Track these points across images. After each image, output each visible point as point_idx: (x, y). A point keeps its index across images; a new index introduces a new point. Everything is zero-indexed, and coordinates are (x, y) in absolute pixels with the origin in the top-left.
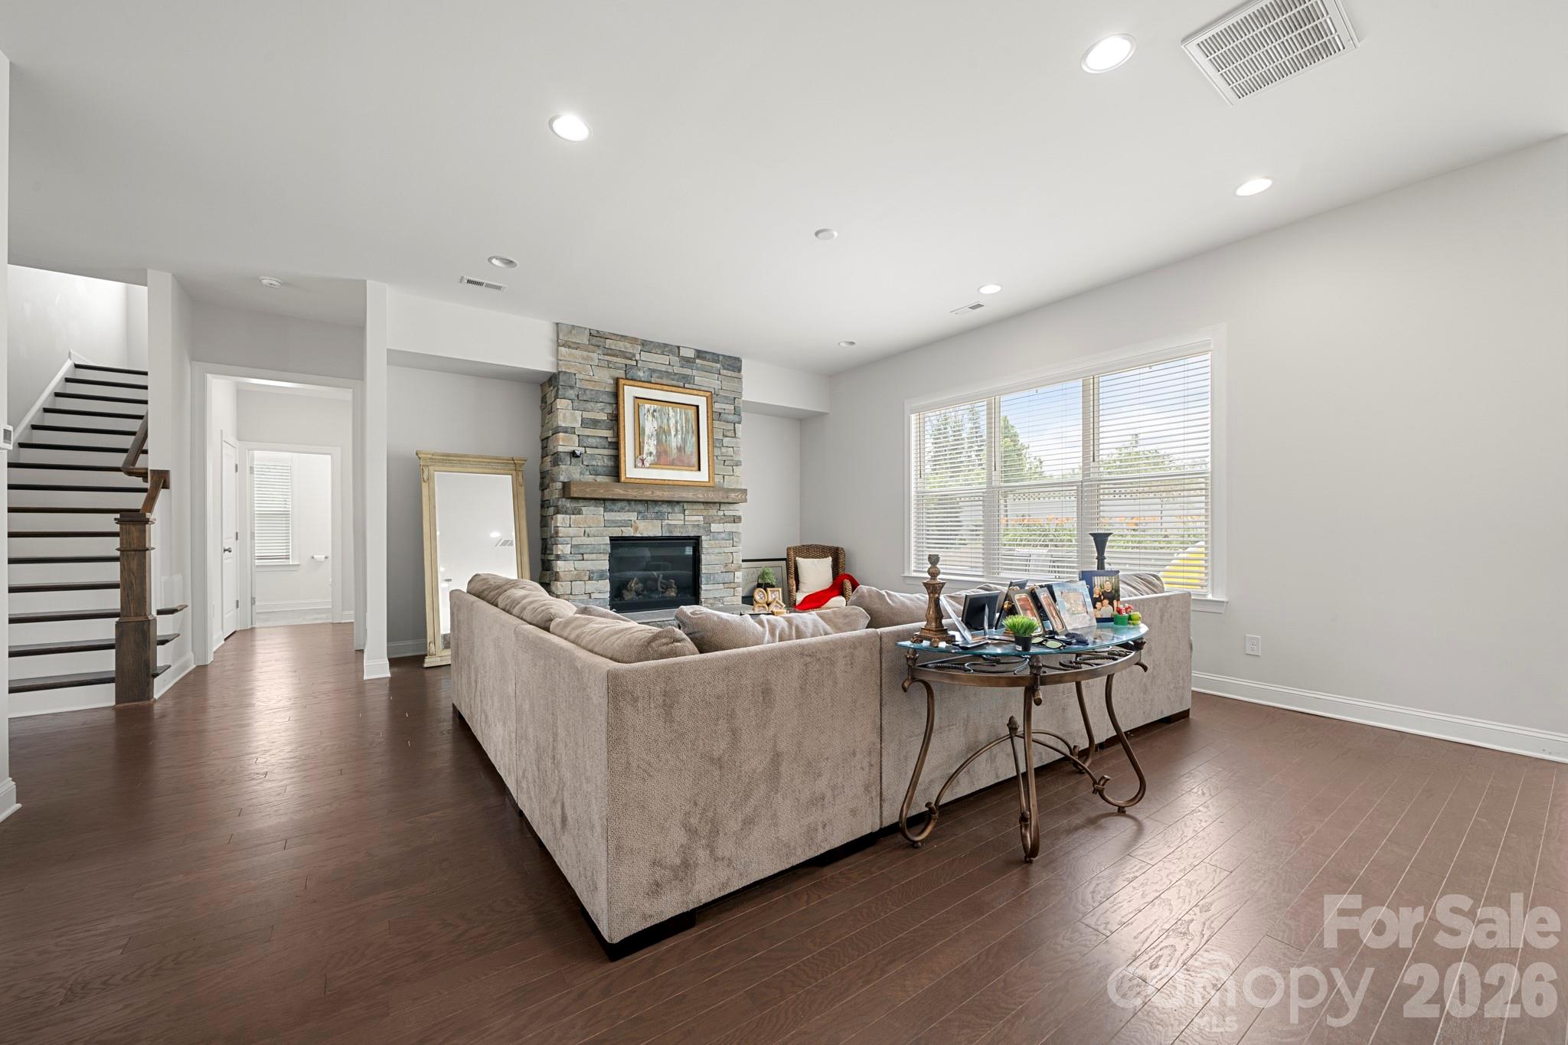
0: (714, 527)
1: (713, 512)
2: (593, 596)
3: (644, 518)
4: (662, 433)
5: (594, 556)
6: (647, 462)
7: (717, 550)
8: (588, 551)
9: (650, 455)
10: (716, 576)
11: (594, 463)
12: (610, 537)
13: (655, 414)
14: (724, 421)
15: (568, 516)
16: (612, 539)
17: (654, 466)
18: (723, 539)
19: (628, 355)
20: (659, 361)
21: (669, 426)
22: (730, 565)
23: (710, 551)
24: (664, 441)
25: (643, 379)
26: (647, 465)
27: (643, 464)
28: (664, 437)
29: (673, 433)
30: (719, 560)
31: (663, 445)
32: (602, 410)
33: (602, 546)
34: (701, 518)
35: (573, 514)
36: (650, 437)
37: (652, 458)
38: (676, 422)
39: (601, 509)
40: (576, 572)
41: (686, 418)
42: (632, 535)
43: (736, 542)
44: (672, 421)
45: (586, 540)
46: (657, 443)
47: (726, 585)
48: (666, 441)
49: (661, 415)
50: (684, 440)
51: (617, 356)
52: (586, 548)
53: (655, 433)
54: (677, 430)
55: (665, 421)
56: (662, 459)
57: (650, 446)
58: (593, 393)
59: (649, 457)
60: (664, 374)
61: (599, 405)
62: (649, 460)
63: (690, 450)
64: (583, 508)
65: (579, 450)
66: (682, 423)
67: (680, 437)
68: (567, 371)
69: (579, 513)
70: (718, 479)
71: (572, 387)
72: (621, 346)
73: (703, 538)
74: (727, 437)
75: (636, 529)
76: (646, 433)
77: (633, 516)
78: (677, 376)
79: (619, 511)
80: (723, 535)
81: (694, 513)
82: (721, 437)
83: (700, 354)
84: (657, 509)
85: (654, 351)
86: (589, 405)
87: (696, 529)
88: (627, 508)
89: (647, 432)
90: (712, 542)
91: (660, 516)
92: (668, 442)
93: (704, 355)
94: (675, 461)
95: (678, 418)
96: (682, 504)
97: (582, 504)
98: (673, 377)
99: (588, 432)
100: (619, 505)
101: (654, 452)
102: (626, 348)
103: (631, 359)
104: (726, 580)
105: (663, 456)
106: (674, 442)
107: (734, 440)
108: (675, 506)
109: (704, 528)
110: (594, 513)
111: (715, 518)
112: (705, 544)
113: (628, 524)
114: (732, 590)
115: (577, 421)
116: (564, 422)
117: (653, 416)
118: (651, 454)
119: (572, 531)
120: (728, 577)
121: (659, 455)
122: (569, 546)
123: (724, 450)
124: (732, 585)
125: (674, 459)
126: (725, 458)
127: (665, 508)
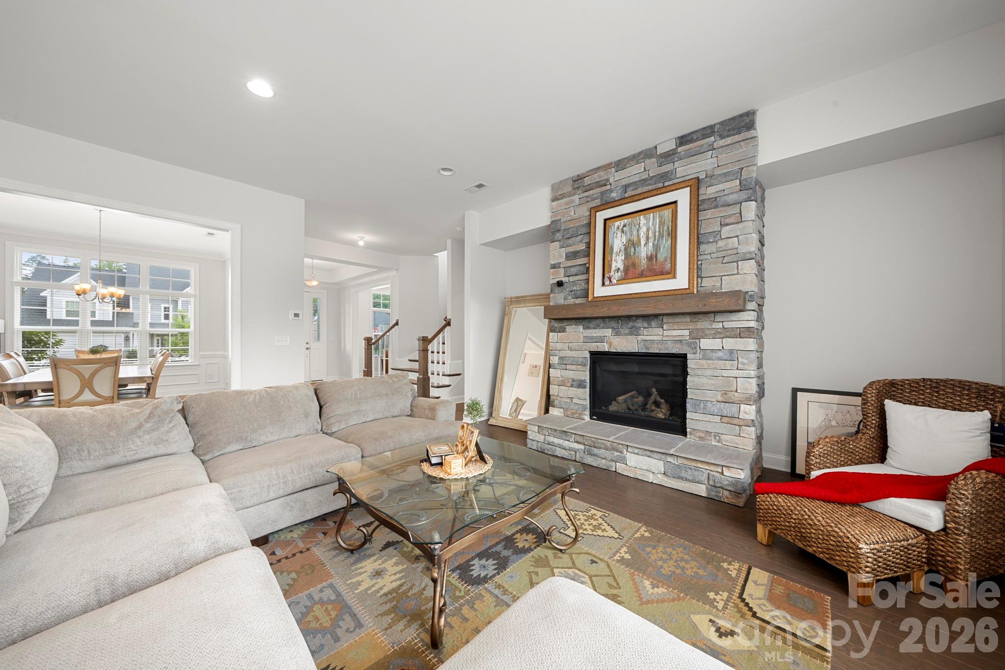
0: (705, 343)
1: (703, 324)
2: (575, 401)
3: (617, 334)
4: (632, 244)
5: (574, 367)
6: (614, 279)
7: (709, 372)
8: (569, 362)
9: (618, 272)
10: (709, 404)
11: (575, 288)
12: (590, 352)
13: (625, 228)
14: (723, 206)
15: (556, 334)
16: (592, 354)
17: (622, 282)
18: (721, 359)
19: (601, 183)
20: (634, 172)
21: (638, 236)
22: (730, 394)
23: (699, 372)
24: (632, 253)
25: (617, 199)
26: (614, 281)
27: (610, 281)
28: (633, 250)
29: (643, 242)
30: (713, 385)
31: (631, 258)
32: (581, 241)
33: (581, 359)
34: (687, 332)
35: (560, 332)
36: (618, 254)
37: (619, 274)
38: (648, 230)
39: (581, 327)
40: (561, 379)
41: (660, 222)
42: (607, 350)
43: (743, 364)
44: (643, 230)
45: (569, 353)
46: (625, 258)
47: (725, 419)
48: (635, 253)
49: (630, 228)
50: (657, 247)
51: (593, 189)
52: (568, 360)
53: (623, 248)
54: (648, 238)
55: (635, 233)
56: (631, 273)
57: (618, 262)
58: (575, 229)
59: (616, 274)
60: (639, 183)
61: (579, 238)
62: (616, 276)
63: (664, 256)
64: (567, 327)
65: (565, 279)
66: (655, 228)
67: (651, 244)
68: (556, 219)
69: (563, 330)
70: (707, 283)
71: (559, 231)
72: (596, 178)
73: (689, 356)
74: (727, 225)
75: (610, 344)
76: (615, 251)
77: (608, 332)
78: (654, 179)
79: (594, 328)
80: (720, 354)
81: (676, 327)
82: (717, 228)
83: (683, 140)
84: (631, 324)
85: (629, 165)
86: (570, 241)
87: (678, 345)
88: (602, 325)
89: (616, 249)
90: (704, 362)
91: (634, 332)
92: (636, 254)
93: (689, 138)
94: (645, 273)
95: (651, 224)
96: (661, 318)
97: (565, 324)
98: (650, 182)
99: (570, 263)
100: (595, 322)
101: (622, 268)
102: (600, 177)
103: (606, 185)
104: (725, 413)
105: (631, 269)
106: (644, 251)
107: (741, 225)
108: (652, 320)
109: (689, 344)
110: (575, 330)
111: (707, 332)
112: (691, 364)
113: (601, 340)
114: (737, 427)
115: (562, 257)
116: (553, 260)
117: (623, 231)
118: (618, 270)
119: (559, 346)
120: (731, 410)
121: (626, 269)
122: (557, 357)
123: (721, 244)
124: (736, 421)
125: (642, 271)
126: (721, 254)
127: (639, 323)
